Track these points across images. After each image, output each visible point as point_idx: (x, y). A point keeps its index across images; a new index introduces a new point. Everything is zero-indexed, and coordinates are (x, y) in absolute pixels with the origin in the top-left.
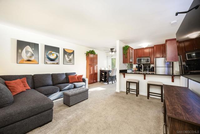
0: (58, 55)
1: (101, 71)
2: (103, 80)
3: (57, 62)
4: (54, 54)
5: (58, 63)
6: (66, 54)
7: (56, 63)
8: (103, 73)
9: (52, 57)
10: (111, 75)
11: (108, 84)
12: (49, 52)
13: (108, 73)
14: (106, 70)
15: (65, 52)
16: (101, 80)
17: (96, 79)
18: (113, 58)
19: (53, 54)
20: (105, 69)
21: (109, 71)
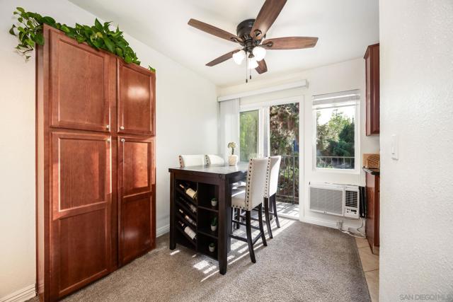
1: (180, 178)
2: (191, 234)
8: (191, 193)
10: (243, 205)
11: (223, 270)
13: (222, 196)
14: (211, 170)
16: (176, 238)
17: (147, 227)
18: (244, 108)
20: (207, 165)
21: (231, 178)
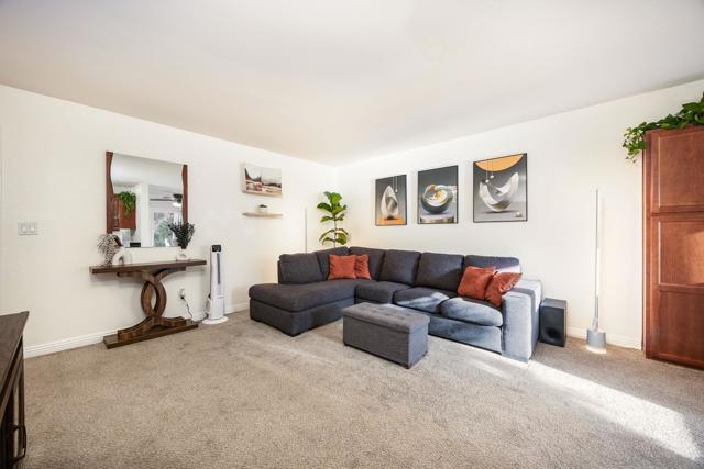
0: (454, 192)
3: (450, 216)
4: (440, 190)
5: (451, 221)
6: (484, 182)
7: (445, 220)
9: (435, 202)
12: (428, 188)
15: (479, 174)
19: (436, 192)
